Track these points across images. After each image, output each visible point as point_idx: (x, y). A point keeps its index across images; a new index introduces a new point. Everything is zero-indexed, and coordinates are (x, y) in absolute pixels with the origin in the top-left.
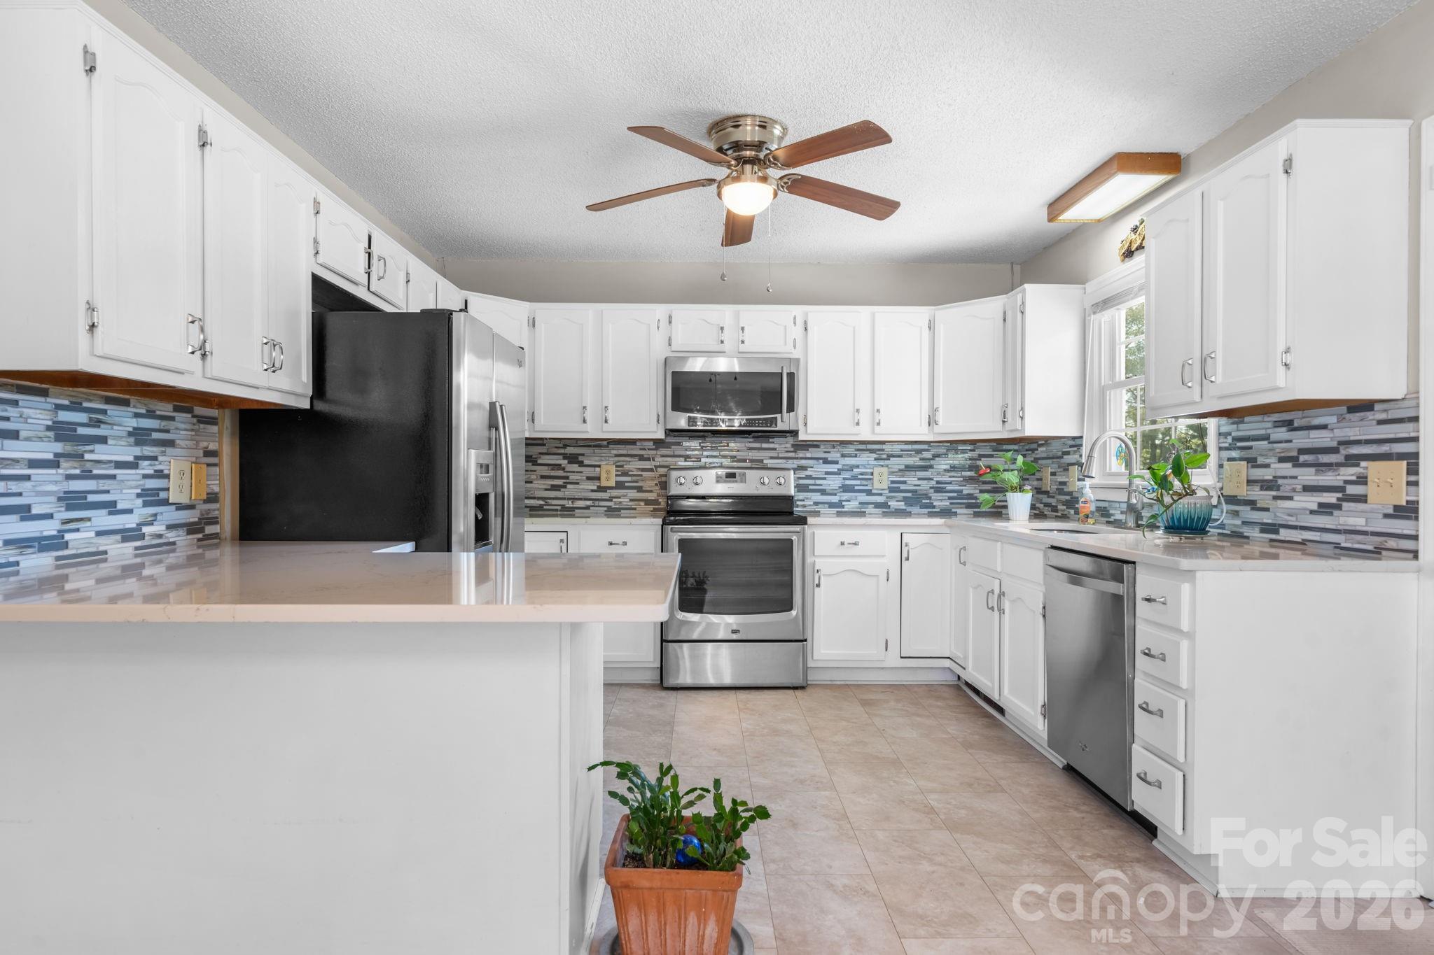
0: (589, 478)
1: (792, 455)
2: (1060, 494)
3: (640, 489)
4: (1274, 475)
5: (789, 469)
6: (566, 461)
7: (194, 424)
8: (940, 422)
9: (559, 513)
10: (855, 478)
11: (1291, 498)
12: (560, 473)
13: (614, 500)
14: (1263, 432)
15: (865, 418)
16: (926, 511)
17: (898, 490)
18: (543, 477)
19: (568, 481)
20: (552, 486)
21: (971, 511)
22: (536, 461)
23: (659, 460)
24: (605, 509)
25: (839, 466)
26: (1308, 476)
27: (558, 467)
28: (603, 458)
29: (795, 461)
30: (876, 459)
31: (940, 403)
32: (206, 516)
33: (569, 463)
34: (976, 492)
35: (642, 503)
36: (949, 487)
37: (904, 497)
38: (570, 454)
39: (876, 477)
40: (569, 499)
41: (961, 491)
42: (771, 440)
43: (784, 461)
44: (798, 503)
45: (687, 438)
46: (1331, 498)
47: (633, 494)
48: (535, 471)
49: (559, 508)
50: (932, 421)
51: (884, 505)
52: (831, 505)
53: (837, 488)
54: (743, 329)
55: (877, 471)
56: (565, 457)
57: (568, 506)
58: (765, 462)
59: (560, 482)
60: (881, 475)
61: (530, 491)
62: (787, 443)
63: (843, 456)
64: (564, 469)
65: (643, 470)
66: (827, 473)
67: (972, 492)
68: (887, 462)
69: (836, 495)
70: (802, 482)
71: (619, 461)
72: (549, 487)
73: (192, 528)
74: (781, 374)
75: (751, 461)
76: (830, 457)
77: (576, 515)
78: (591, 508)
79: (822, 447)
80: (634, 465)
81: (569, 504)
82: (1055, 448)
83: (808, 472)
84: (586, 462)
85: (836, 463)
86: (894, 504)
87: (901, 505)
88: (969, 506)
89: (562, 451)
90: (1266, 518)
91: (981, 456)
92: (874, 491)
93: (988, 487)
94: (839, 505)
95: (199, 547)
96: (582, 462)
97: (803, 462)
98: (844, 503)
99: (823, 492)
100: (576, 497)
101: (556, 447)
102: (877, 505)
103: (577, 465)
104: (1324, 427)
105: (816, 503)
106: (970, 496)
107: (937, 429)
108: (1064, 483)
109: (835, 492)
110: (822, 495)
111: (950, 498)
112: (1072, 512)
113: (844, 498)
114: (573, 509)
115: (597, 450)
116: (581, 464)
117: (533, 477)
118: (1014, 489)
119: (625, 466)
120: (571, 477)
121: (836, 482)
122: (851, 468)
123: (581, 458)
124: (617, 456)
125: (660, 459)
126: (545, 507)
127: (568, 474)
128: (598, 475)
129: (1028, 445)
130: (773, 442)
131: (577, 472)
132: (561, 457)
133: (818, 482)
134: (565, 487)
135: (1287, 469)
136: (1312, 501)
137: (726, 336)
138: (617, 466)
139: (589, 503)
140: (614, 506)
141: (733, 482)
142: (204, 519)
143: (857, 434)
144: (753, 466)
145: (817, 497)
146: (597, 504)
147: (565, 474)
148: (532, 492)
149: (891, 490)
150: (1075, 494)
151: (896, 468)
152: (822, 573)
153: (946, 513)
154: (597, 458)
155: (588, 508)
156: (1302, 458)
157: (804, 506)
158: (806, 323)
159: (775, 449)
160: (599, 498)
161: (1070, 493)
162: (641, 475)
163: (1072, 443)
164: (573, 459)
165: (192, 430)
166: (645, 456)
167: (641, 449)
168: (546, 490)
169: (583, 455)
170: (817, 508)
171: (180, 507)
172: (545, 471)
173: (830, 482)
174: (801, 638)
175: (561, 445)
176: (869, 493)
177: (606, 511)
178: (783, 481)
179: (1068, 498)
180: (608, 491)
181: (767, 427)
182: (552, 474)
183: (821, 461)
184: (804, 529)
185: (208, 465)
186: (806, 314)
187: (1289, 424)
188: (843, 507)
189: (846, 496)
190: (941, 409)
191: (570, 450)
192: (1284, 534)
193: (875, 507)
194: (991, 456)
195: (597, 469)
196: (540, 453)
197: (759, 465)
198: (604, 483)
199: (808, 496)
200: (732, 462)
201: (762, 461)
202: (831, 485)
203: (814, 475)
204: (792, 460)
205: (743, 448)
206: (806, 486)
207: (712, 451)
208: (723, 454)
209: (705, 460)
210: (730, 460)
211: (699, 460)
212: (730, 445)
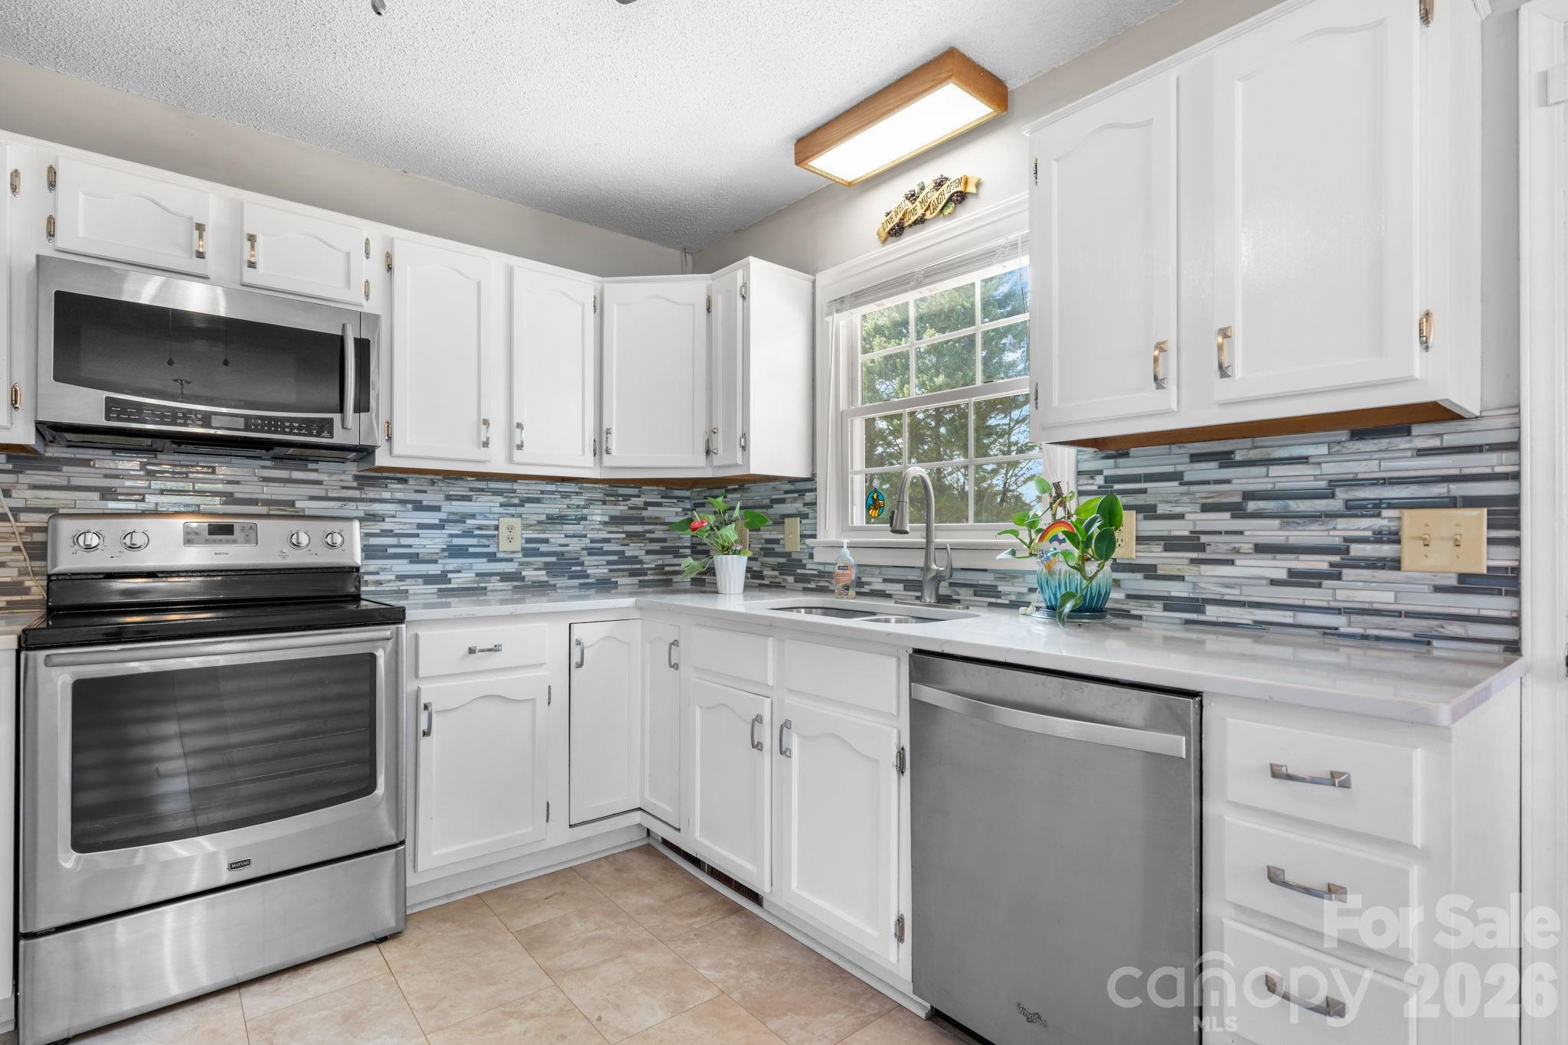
1: (355, 494)
2: (766, 555)
4: (1191, 529)
5: (350, 519)
8: (614, 451)
10: (468, 534)
11: (1231, 562)
15: (497, 433)
16: (576, 582)
17: (536, 553)
21: (635, 580)
23: (24, 496)
25: (443, 515)
26: (1269, 531)
29: (362, 506)
30: (502, 505)
31: (612, 421)
34: (641, 554)
36: (607, 547)
37: (546, 564)
39: (503, 532)
41: (623, 552)
42: (311, 466)
43: (339, 504)
44: (366, 577)
45: (109, 452)
46: (1317, 563)
50: (600, 449)
51: (515, 577)
52: (429, 579)
53: (438, 551)
54: (252, 238)
55: (504, 522)
58: (298, 504)
60: (510, 529)
62: (344, 472)
63: (449, 498)
66: (421, 526)
67: (636, 553)
68: (520, 510)
69: (436, 562)
70: (374, 541)
74: (341, 340)
75: (267, 503)
76: (427, 499)
79: (411, 482)
82: (758, 493)
83: (387, 525)
85: (437, 509)
86: (530, 574)
87: (542, 576)
88: (633, 573)
90: (1177, 590)
91: (647, 504)
92: (499, 555)
93: (656, 546)
94: (443, 578)
97: (376, 507)
98: (450, 576)
99: (414, 558)
102: (505, 577)
104: (1304, 460)
105: (401, 578)
106: (635, 560)
107: (607, 460)
108: (776, 541)
109: (435, 557)
111: (609, 563)
112: (791, 579)
113: (450, 567)
118: (726, 550)
121: (437, 540)
122: (462, 518)
125: (29, 494)
130: (316, 471)
133: (404, 541)
135: (1222, 520)
136: (1278, 567)
137: (209, 245)
141: (228, 542)
143: (483, 462)
144: (271, 512)
145: (403, 567)
149: (527, 552)
150: (794, 556)
151: (535, 518)
152: (433, 708)
153: (605, 586)
156: (1252, 506)
157: (379, 583)
158: (389, 257)
159: (319, 483)
161: (788, 555)
163: (788, 487)
170: (401, 586)
173: (425, 542)
174: (395, 841)
176: (492, 557)
178: (338, 539)
179: (783, 560)
181: (311, 435)
183: (410, 506)
184: (398, 633)
186: (388, 241)
187: (1225, 459)
188: (449, 581)
189: (453, 564)
190: (614, 431)
192: (1212, 613)
193: (502, 580)
194: (659, 505)
197: (286, 510)
199: (387, 567)
200: (225, 503)
201: (292, 504)
202: (427, 546)
203: (397, 529)
204: (354, 504)
205: (249, 479)
206: (385, 547)
207: (175, 482)
208: (201, 488)
209: (155, 500)
210: (219, 499)
211: (140, 498)
212: (219, 470)
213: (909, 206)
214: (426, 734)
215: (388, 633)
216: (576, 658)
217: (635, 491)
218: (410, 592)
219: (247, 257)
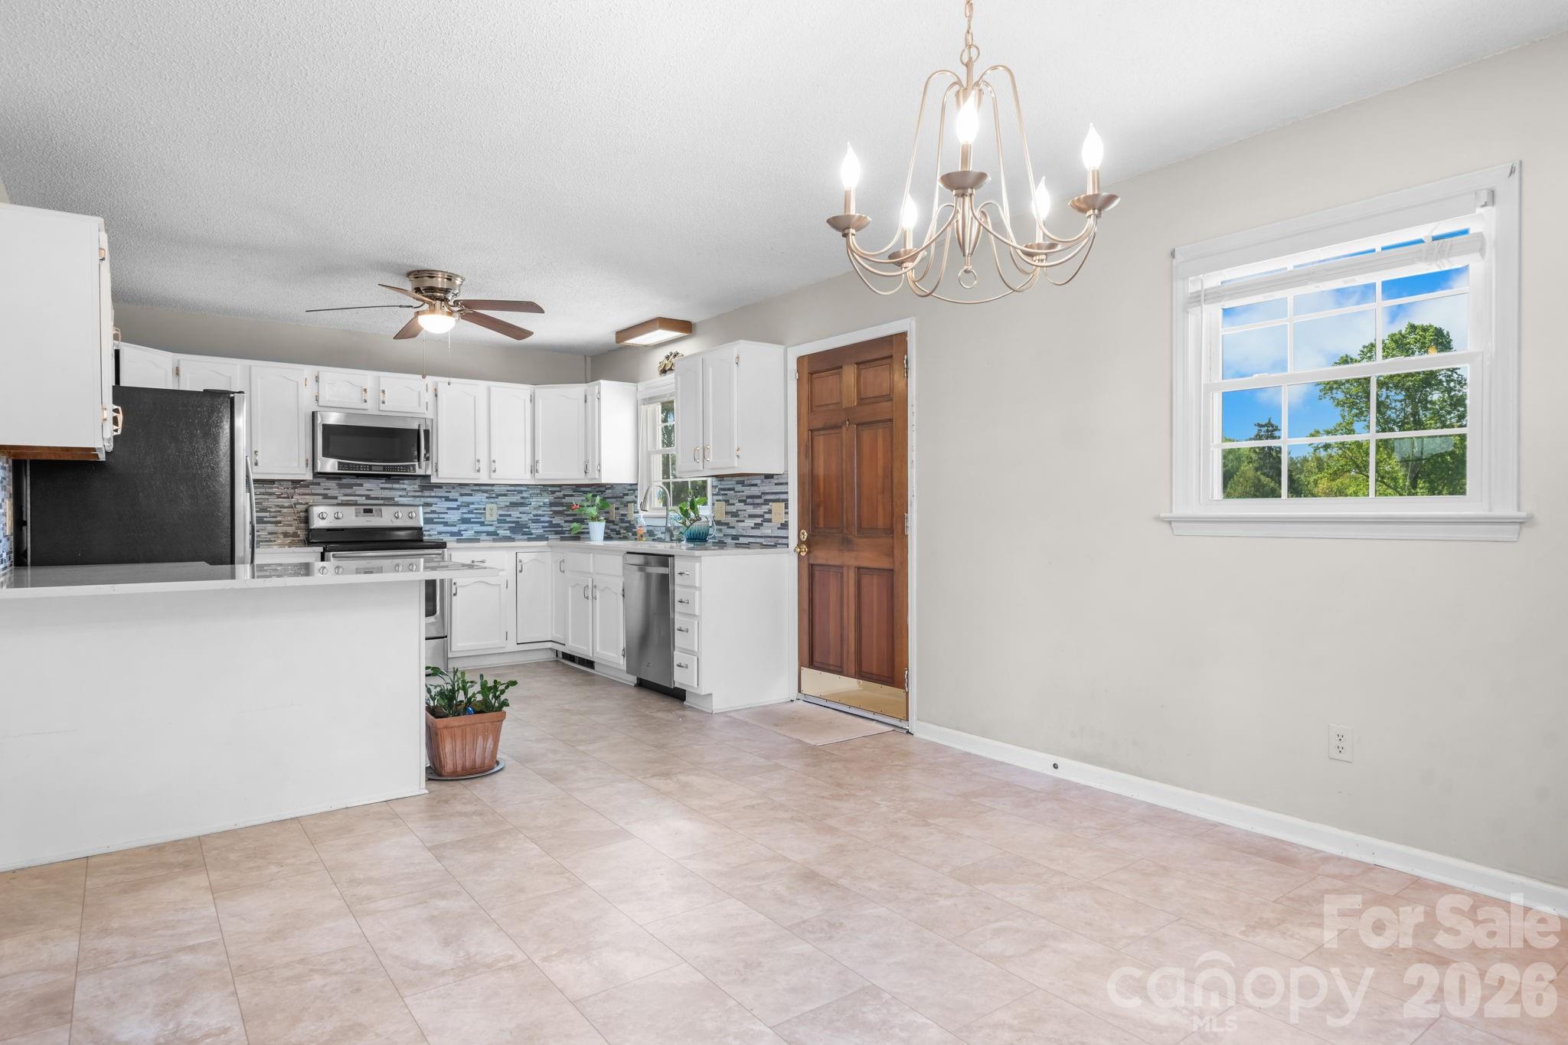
1: (421, 494)
2: (621, 522)
3: (278, 524)
4: (737, 509)
5: (419, 506)
8: (540, 471)
10: (470, 512)
11: (743, 521)
14: (731, 486)
15: (483, 465)
16: (526, 537)
17: (505, 522)
21: (558, 536)
23: (297, 498)
25: (459, 503)
26: (750, 510)
29: (423, 500)
30: (487, 498)
31: (539, 456)
34: (562, 522)
35: (282, 536)
36: (542, 519)
37: (510, 527)
39: (488, 512)
41: (551, 521)
42: (401, 482)
43: (412, 499)
44: (425, 531)
45: (335, 482)
46: (759, 520)
47: (272, 528)
50: (534, 470)
51: (495, 534)
52: (452, 534)
53: (457, 520)
54: (383, 392)
55: (488, 506)
58: (396, 499)
60: (491, 510)
62: (415, 484)
63: (462, 495)
65: (282, 507)
66: (449, 509)
67: (559, 522)
68: (496, 500)
69: (456, 526)
70: (428, 516)
74: (418, 431)
75: (382, 499)
76: (451, 495)
79: (444, 487)
80: (274, 502)
82: (618, 492)
83: (434, 508)
85: (456, 500)
86: (501, 532)
87: (508, 533)
88: (557, 533)
90: (733, 532)
91: (565, 496)
92: (486, 523)
93: (570, 518)
94: (459, 533)
97: (429, 500)
98: (462, 532)
99: (446, 524)
102: (489, 534)
104: (756, 485)
105: (440, 533)
106: (558, 525)
107: (537, 476)
108: (625, 515)
109: (455, 523)
110: (481, 526)
111: (543, 527)
112: (630, 534)
113: (463, 528)
118: (593, 519)
119: (264, 504)
121: (456, 515)
122: (468, 505)
125: (299, 497)
129: (599, 489)
130: (403, 484)
133: (441, 516)
135: (741, 506)
136: (750, 523)
137: (369, 396)
141: (370, 516)
143: (477, 479)
144: (386, 503)
145: (441, 528)
149: (500, 521)
150: (632, 523)
151: (503, 504)
152: (458, 584)
153: (540, 538)
156: (748, 500)
157: (430, 535)
158: (436, 390)
159: (405, 489)
161: (629, 522)
162: (280, 512)
163: (630, 488)
170: (440, 537)
173: (451, 516)
174: (442, 635)
176: (482, 524)
178: (414, 515)
179: (627, 525)
181: (403, 471)
183: (443, 499)
184: (443, 552)
186: (437, 383)
187: (742, 483)
188: (462, 535)
189: (463, 527)
190: (540, 462)
192: (742, 540)
193: (488, 535)
194: (572, 496)
197: (390, 502)
199: (434, 527)
200: (366, 499)
201: (392, 499)
202: (451, 518)
203: (439, 510)
204: (419, 499)
205: (376, 489)
206: (432, 519)
207: (348, 491)
208: (357, 493)
209: (341, 498)
210: (364, 498)
211: (336, 498)
212: (364, 485)
213: (667, 362)
214: (455, 595)
215: (440, 552)
216: (519, 568)
217: (558, 489)
218: (446, 537)
219: (381, 399)
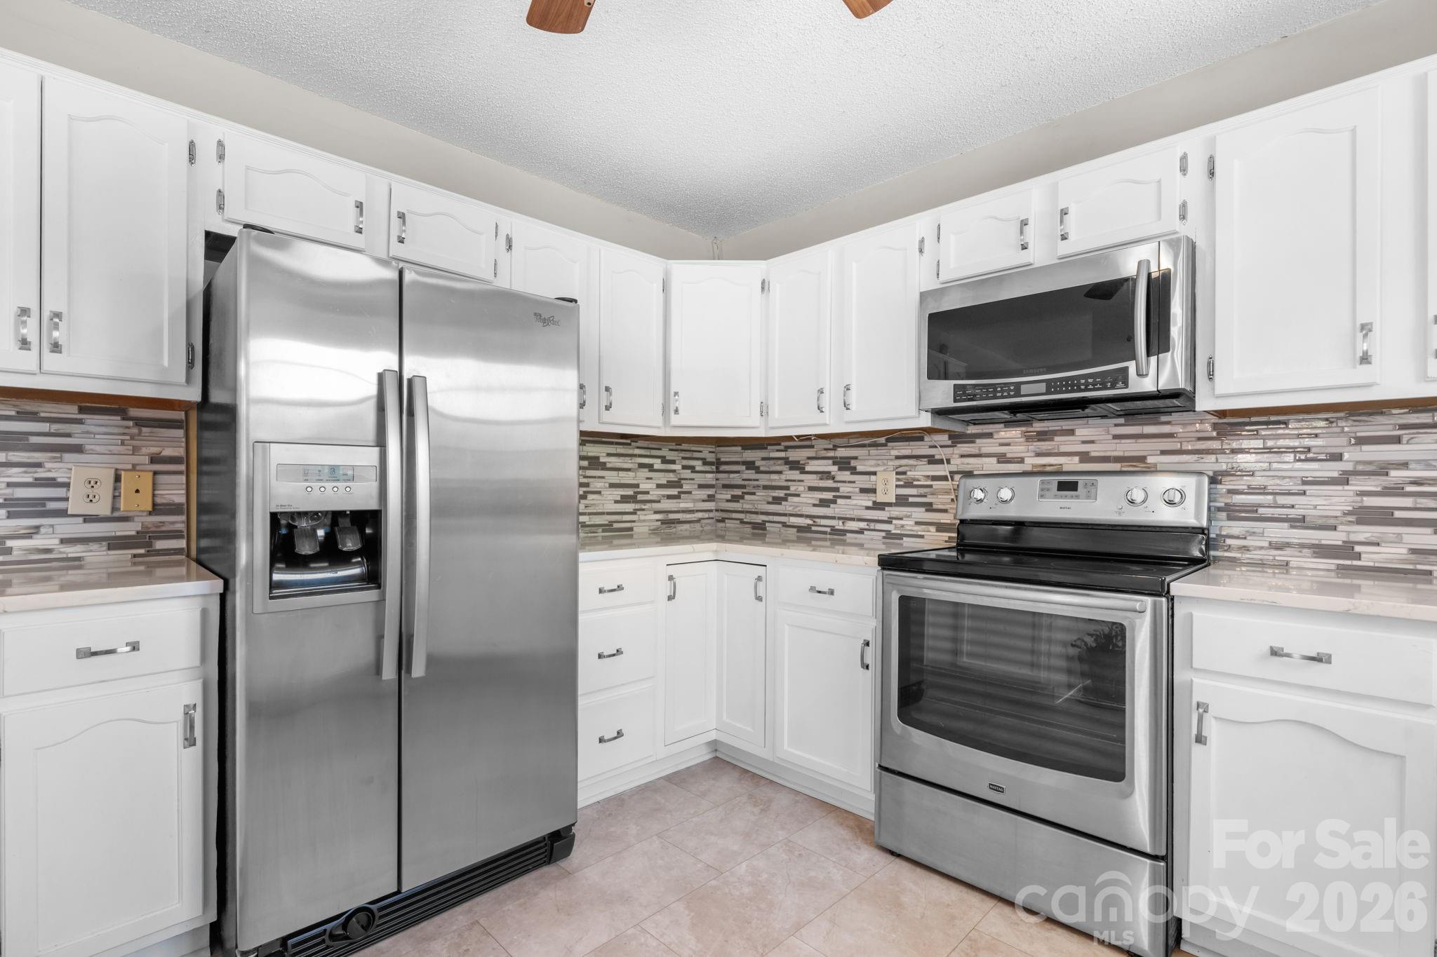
0: (863, 491)
1: (1215, 445)
3: (929, 507)
6: (835, 468)
7: (128, 427)
9: (828, 536)
10: (1392, 491)
12: (830, 484)
13: (894, 522)
15: (1392, 342)
18: (811, 489)
19: (838, 494)
20: (821, 500)
22: (804, 468)
23: (958, 463)
24: (883, 534)
25: (1346, 466)
27: (826, 475)
28: (880, 462)
32: (154, 529)
33: (840, 469)
35: (933, 529)
38: (841, 458)
40: (840, 518)
42: (1164, 418)
43: (1195, 457)
44: (1229, 541)
47: (920, 514)
48: (802, 481)
49: (828, 530)
52: (1321, 551)
53: (1339, 514)
54: (1063, 213)
56: (836, 461)
57: (837, 527)
58: (1150, 460)
59: (828, 495)
61: (797, 507)
63: (1360, 441)
64: (833, 478)
65: (935, 478)
66: (1309, 481)
69: (1335, 528)
70: (1231, 500)
71: (901, 466)
72: (817, 502)
73: (116, 543)
75: (1118, 459)
76: (1319, 445)
77: (848, 541)
78: (866, 532)
80: (921, 471)
81: (839, 525)
83: (1257, 481)
84: (860, 468)
85: (1337, 457)
89: (831, 454)
94: (1347, 550)
95: (135, 564)
96: (855, 468)
98: (1359, 549)
99: (1300, 522)
100: (848, 516)
101: (825, 449)
103: (848, 473)
105: (1280, 547)
109: (1332, 522)
113: (1361, 538)
114: (844, 532)
115: (873, 451)
116: (854, 471)
117: (801, 489)
119: (909, 473)
120: (841, 489)
121: (1335, 500)
122: (1382, 469)
123: (853, 463)
124: (898, 457)
125: (959, 461)
126: (814, 528)
127: (839, 485)
128: (874, 487)
131: (850, 482)
132: (830, 462)
133: (1282, 500)
134: (835, 502)
137: (1032, 234)
138: (897, 473)
139: (863, 525)
140: (893, 532)
141: (1072, 497)
142: (148, 532)
143: (1366, 386)
145: (1281, 532)
146: (872, 528)
147: (835, 485)
148: (799, 509)
152: (1208, 711)
154: (873, 462)
155: (861, 531)
157: (1245, 549)
158: (1211, 160)
159: (1170, 435)
160: (876, 518)
162: (931, 486)
164: (844, 464)
165: (124, 434)
166: (937, 457)
167: (931, 447)
168: (815, 505)
169: (856, 458)
170: (1281, 556)
171: (88, 519)
172: (812, 480)
173: (1316, 502)
174: (1158, 853)
175: (831, 446)
177: (884, 538)
180: (887, 508)
181: (1105, 388)
182: (820, 485)
183: (1291, 456)
185: (155, 473)
186: (1212, 142)
188: (1358, 557)
191: (842, 453)
195: (873, 477)
196: (809, 458)
198: (881, 498)
199: (1255, 530)
200: (1081, 461)
201: (1142, 459)
202: (1318, 507)
203: (1272, 484)
204: (1214, 457)
205: (1101, 438)
206: (1254, 508)
207: (1045, 446)
208: (1063, 449)
209: (1031, 462)
210: (1076, 459)
211: (1021, 461)
212: (1078, 432)
218: (1291, 564)
